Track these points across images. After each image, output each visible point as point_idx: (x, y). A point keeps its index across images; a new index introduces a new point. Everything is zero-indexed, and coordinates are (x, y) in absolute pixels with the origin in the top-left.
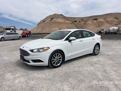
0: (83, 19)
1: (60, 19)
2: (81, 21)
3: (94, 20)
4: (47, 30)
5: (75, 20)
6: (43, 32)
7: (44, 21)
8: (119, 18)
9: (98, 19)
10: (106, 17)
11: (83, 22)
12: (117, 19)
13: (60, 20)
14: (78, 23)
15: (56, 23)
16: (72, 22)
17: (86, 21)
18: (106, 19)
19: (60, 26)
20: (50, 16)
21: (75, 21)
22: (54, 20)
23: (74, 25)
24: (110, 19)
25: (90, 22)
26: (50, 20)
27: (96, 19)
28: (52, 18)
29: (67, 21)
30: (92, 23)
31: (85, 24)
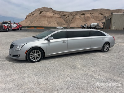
0: (71, 14)
1: (49, 12)
2: (69, 15)
3: (81, 15)
4: (36, 23)
5: (64, 14)
6: (32, 26)
7: (33, 14)
8: (104, 13)
9: (85, 14)
10: (92, 12)
11: (71, 17)
12: (102, 15)
13: (49, 14)
14: (66, 17)
15: (45, 16)
16: (61, 16)
17: (74, 16)
18: (92, 14)
19: (49, 20)
20: (39, 9)
21: (64, 16)
22: (43, 13)
23: (63, 19)
24: (95, 15)
25: (78, 17)
26: (39, 13)
27: (83, 14)
28: (41, 12)
29: (56, 15)
30: (79, 18)
31: (73, 18)
